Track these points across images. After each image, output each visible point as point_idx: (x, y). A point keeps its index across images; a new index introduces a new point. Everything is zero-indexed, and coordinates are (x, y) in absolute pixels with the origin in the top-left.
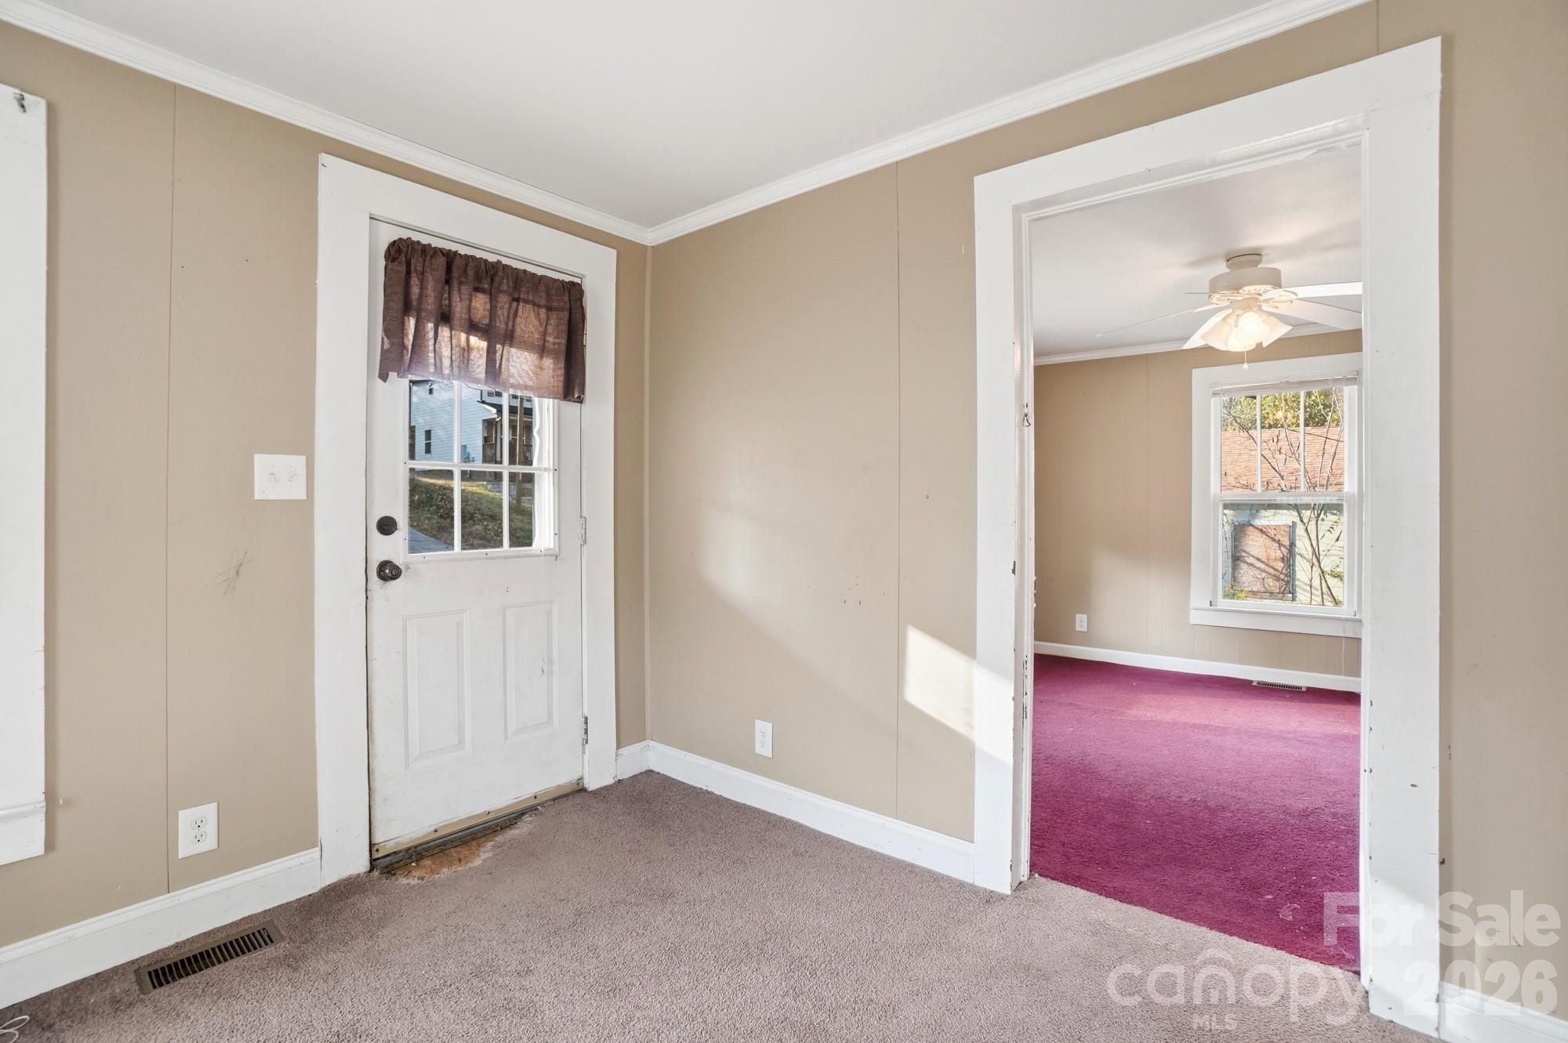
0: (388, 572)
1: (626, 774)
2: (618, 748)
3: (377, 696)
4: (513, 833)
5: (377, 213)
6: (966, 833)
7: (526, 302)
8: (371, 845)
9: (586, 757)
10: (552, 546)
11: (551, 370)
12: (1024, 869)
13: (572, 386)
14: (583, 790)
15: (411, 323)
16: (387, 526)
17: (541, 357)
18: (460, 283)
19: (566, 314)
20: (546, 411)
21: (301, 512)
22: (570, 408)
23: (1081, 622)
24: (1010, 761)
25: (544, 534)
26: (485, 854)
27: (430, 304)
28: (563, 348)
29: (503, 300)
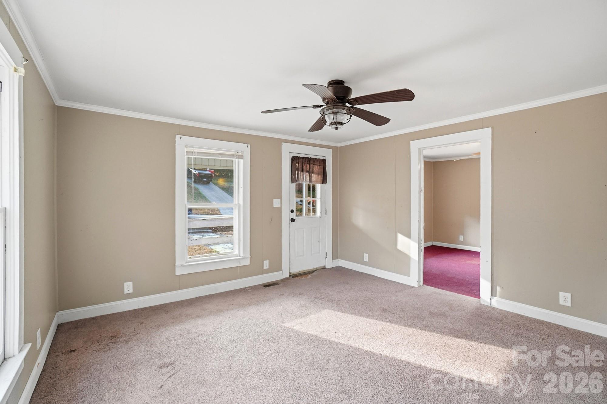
0: (293, 220)
1: (334, 266)
2: (333, 260)
3: (291, 244)
4: (313, 274)
5: (290, 152)
6: (409, 275)
7: (316, 165)
8: (290, 273)
9: (326, 261)
10: (320, 215)
11: (320, 178)
12: (421, 283)
13: (324, 181)
14: (325, 268)
15: (297, 172)
16: (292, 211)
17: (318, 175)
18: (305, 163)
19: (323, 166)
20: (318, 187)
21: (279, 209)
22: (323, 185)
23: (461, 238)
24: (417, 259)
25: (318, 213)
26: (310, 276)
27: (300, 169)
28: (322, 173)
29: (312, 165)
